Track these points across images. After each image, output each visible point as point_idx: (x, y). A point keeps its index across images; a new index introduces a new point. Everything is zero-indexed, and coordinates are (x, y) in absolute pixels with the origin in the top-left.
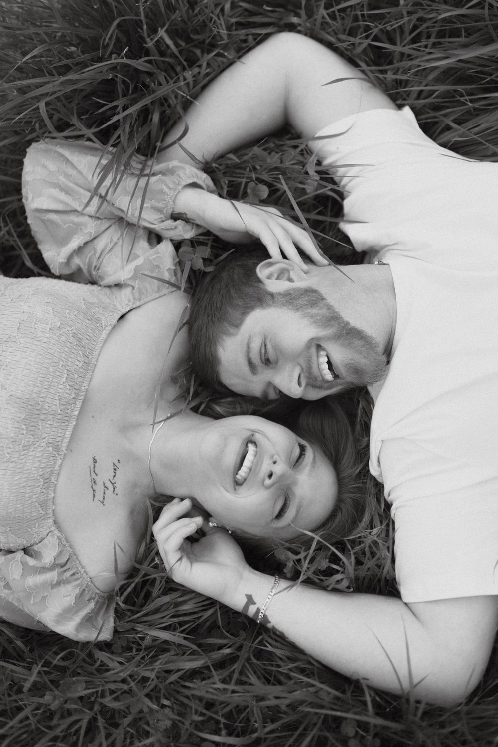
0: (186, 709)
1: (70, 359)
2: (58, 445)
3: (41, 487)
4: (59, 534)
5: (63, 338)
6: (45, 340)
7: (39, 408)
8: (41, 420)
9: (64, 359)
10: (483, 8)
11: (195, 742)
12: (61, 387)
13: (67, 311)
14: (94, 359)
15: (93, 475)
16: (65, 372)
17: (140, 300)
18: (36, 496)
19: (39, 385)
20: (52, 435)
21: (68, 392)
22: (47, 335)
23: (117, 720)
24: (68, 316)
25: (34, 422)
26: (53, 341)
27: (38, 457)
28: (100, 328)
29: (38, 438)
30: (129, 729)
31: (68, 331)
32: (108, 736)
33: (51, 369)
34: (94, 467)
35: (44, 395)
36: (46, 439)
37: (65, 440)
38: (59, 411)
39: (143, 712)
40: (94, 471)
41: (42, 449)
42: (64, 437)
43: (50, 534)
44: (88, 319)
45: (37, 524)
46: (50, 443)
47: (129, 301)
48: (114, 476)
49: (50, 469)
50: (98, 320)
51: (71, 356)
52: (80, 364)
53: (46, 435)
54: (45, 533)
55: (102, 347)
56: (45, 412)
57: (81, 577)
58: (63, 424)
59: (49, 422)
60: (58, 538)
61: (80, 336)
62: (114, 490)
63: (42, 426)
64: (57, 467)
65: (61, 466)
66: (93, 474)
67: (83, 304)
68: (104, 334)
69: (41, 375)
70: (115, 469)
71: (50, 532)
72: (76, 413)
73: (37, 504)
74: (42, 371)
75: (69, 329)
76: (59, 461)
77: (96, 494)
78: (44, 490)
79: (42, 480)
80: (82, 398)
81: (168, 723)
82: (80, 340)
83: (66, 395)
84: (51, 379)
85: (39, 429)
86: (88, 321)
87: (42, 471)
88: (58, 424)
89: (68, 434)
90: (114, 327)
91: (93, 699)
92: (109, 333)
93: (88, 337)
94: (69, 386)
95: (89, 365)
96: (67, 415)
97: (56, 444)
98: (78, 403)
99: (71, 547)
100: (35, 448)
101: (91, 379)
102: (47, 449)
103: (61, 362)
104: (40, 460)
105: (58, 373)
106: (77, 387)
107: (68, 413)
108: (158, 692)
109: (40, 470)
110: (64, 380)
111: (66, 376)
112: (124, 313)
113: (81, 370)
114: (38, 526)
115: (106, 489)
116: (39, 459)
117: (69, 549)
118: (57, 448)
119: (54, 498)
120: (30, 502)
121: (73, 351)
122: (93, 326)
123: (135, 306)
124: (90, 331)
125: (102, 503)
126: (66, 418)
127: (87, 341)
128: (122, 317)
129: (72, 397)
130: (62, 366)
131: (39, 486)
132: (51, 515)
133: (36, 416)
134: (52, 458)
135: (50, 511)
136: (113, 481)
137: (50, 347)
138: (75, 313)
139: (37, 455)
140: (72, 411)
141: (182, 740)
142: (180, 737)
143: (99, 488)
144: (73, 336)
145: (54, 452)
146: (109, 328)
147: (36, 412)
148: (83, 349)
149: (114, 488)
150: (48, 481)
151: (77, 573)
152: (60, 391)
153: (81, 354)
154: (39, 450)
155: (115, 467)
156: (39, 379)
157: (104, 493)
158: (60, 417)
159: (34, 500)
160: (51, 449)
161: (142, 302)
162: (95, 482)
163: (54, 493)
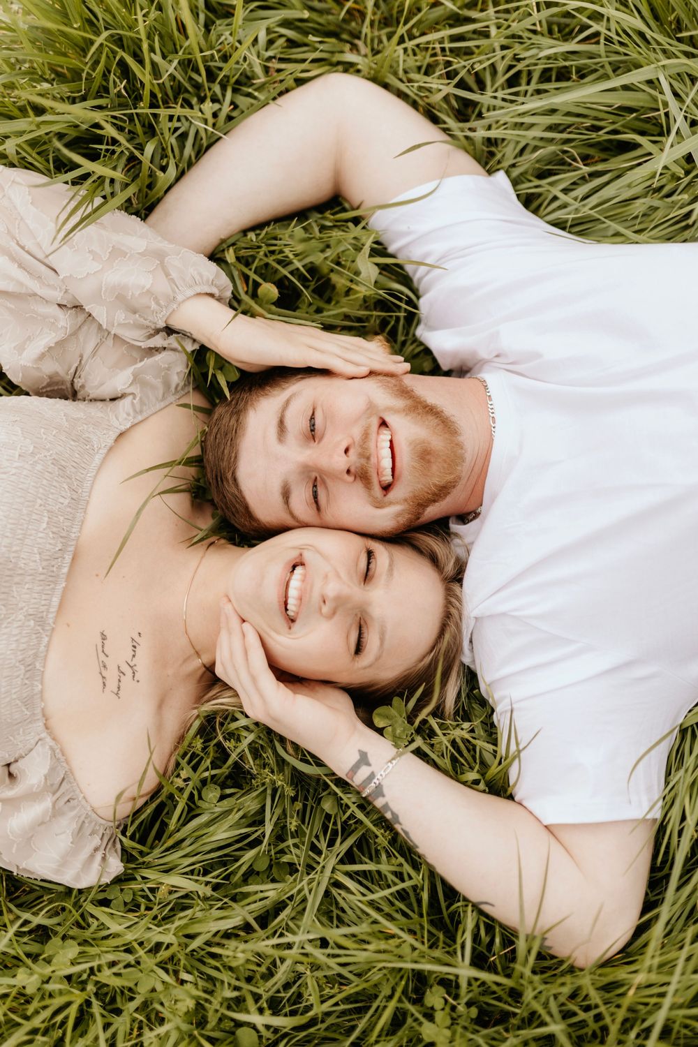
0: (215, 985)
1: (50, 496)
2: (42, 617)
3: (22, 677)
4: (52, 743)
5: (39, 467)
6: (14, 471)
7: (11, 566)
8: (15, 584)
9: (43, 497)
10: (598, 43)
11: (227, 1029)
12: (41, 535)
13: (43, 430)
14: (84, 494)
15: (102, 657)
16: (46, 514)
17: (141, 412)
18: (17, 690)
19: (8, 534)
20: (34, 604)
21: (51, 541)
22: (16, 464)
23: (119, 1005)
24: (44, 437)
25: (5, 587)
26: (25, 472)
27: (16, 635)
28: (91, 452)
29: (13, 609)
30: (136, 1015)
31: (46, 456)
32: (107, 1026)
33: (25, 511)
34: (103, 647)
35: (18, 548)
36: (25, 609)
37: (52, 610)
38: (41, 569)
39: (156, 991)
40: (103, 651)
41: (19, 623)
42: (49, 605)
43: (40, 743)
44: (73, 440)
45: (21, 730)
46: (31, 615)
47: (128, 414)
48: (134, 656)
49: (33, 651)
50: (88, 441)
51: (52, 491)
52: (66, 502)
53: (24, 604)
54: (33, 742)
55: (95, 477)
56: (20, 572)
57: (78, 805)
58: (48, 588)
59: (27, 586)
60: (52, 749)
61: (63, 463)
62: (134, 677)
63: (18, 592)
64: (42, 648)
65: (48, 646)
66: (101, 655)
67: (64, 420)
68: (97, 459)
69: (10, 521)
70: (135, 647)
71: (40, 740)
72: (65, 570)
73: (18, 702)
74: (12, 515)
75: (46, 454)
76: (46, 639)
77: (107, 683)
78: (27, 682)
79: (22, 667)
80: (72, 548)
81: (191, 1004)
82: (62, 469)
83: (48, 547)
84: (26, 526)
85: (13, 597)
86: (72, 443)
87: (22, 654)
88: (41, 588)
89: (56, 601)
90: (111, 449)
91: (85, 976)
92: (104, 458)
93: (74, 464)
94: (53, 533)
95: (79, 503)
96: (53, 574)
97: (40, 615)
98: (67, 557)
99: (67, 761)
100: (9, 623)
101: (83, 522)
102: (27, 623)
103: (39, 501)
104: (17, 640)
105: (35, 517)
106: (64, 534)
107: (53, 571)
108: (175, 965)
109: (19, 653)
110: (44, 525)
111: (46, 519)
112: (124, 430)
113: (69, 509)
114: (23, 731)
115: (121, 675)
116: (15, 639)
117: (65, 764)
118: (41, 621)
119: (42, 692)
120: (8, 699)
121: (55, 484)
122: (80, 449)
123: (136, 421)
124: (77, 456)
125: (117, 694)
126: (51, 579)
127: (73, 470)
128: (121, 435)
129: (57, 549)
130: (41, 505)
131: (18, 677)
132: (40, 716)
133: (7, 578)
134: (34, 636)
135: (38, 711)
136: (132, 664)
137: (22, 480)
138: (54, 432)
139: (14, 633)
140: (60, 567)
141: (209, 1026)
142: (206, 1022)
143: (111, 675)
144: (53, 464)
145: (39, 628)
146: (104, 451)
147: (8, 573)
148: (68, 480)
149: (134, 673)
150: (32, 668)
151: (73, 799)
152: (40, 541)
153: (66, 487)
154: (15, 625)
155: (135, 644)
156: (9, 526)
157: (119, 681)
158: (42, 577)
159: (14, 696)
160: (32, 623)
161: (145, 415)
162: (105, 666)
163: (42, 684)
